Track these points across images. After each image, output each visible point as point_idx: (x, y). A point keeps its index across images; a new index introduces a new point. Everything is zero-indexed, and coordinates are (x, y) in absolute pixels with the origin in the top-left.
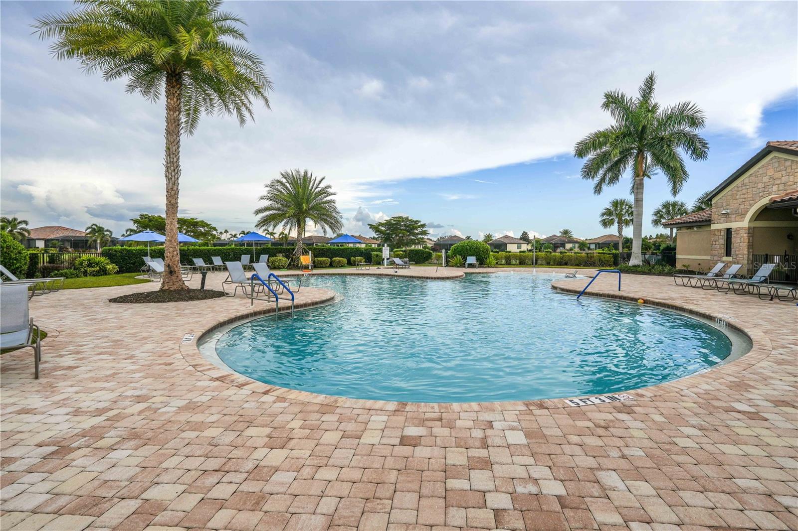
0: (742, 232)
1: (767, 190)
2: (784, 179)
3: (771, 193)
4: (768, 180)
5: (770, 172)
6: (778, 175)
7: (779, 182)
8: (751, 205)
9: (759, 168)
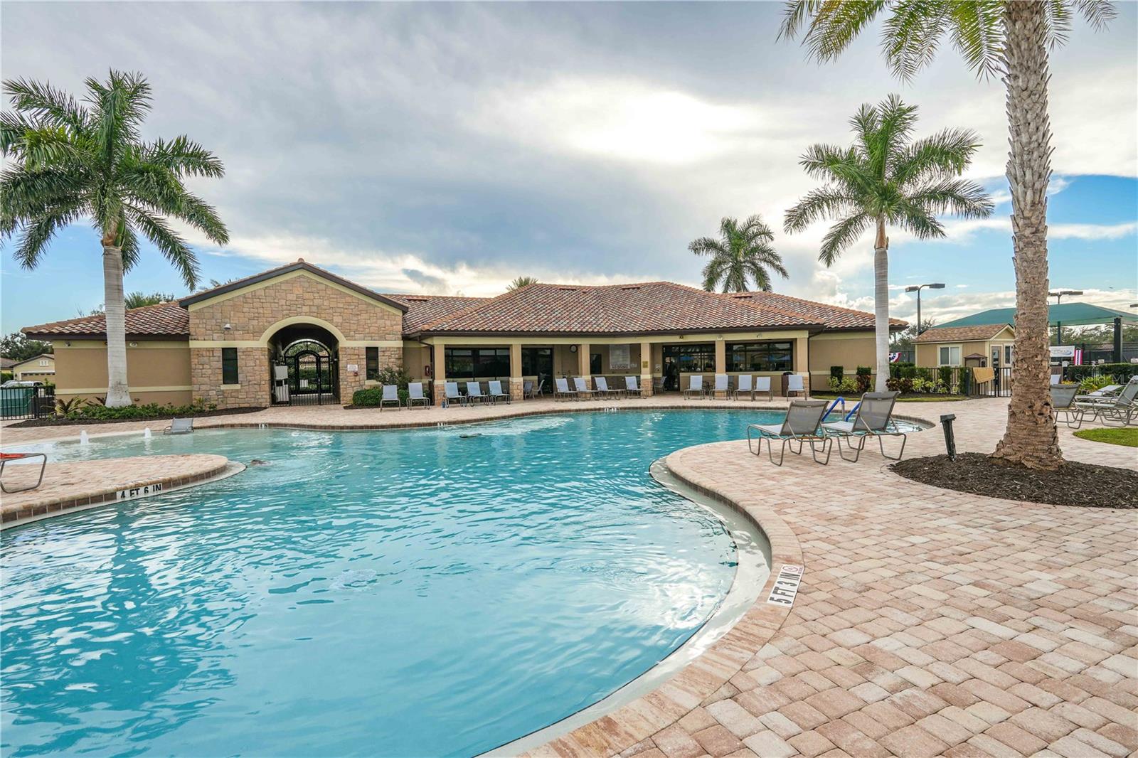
0: (257, 354)
1: (294, 308)
2: (317, 302)
3: (300, 313)
4: (295, 299)
5: (298, 291)
6: (310, 296)
7: (311, 304)
8: (271, 323)
9: (281, 283)
